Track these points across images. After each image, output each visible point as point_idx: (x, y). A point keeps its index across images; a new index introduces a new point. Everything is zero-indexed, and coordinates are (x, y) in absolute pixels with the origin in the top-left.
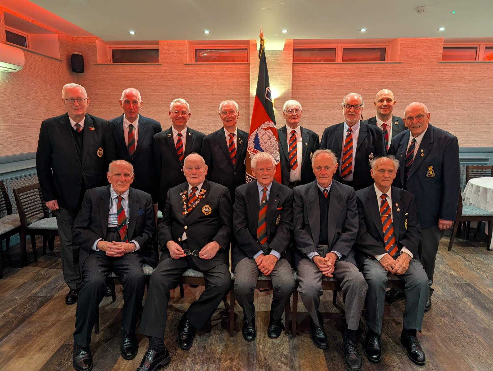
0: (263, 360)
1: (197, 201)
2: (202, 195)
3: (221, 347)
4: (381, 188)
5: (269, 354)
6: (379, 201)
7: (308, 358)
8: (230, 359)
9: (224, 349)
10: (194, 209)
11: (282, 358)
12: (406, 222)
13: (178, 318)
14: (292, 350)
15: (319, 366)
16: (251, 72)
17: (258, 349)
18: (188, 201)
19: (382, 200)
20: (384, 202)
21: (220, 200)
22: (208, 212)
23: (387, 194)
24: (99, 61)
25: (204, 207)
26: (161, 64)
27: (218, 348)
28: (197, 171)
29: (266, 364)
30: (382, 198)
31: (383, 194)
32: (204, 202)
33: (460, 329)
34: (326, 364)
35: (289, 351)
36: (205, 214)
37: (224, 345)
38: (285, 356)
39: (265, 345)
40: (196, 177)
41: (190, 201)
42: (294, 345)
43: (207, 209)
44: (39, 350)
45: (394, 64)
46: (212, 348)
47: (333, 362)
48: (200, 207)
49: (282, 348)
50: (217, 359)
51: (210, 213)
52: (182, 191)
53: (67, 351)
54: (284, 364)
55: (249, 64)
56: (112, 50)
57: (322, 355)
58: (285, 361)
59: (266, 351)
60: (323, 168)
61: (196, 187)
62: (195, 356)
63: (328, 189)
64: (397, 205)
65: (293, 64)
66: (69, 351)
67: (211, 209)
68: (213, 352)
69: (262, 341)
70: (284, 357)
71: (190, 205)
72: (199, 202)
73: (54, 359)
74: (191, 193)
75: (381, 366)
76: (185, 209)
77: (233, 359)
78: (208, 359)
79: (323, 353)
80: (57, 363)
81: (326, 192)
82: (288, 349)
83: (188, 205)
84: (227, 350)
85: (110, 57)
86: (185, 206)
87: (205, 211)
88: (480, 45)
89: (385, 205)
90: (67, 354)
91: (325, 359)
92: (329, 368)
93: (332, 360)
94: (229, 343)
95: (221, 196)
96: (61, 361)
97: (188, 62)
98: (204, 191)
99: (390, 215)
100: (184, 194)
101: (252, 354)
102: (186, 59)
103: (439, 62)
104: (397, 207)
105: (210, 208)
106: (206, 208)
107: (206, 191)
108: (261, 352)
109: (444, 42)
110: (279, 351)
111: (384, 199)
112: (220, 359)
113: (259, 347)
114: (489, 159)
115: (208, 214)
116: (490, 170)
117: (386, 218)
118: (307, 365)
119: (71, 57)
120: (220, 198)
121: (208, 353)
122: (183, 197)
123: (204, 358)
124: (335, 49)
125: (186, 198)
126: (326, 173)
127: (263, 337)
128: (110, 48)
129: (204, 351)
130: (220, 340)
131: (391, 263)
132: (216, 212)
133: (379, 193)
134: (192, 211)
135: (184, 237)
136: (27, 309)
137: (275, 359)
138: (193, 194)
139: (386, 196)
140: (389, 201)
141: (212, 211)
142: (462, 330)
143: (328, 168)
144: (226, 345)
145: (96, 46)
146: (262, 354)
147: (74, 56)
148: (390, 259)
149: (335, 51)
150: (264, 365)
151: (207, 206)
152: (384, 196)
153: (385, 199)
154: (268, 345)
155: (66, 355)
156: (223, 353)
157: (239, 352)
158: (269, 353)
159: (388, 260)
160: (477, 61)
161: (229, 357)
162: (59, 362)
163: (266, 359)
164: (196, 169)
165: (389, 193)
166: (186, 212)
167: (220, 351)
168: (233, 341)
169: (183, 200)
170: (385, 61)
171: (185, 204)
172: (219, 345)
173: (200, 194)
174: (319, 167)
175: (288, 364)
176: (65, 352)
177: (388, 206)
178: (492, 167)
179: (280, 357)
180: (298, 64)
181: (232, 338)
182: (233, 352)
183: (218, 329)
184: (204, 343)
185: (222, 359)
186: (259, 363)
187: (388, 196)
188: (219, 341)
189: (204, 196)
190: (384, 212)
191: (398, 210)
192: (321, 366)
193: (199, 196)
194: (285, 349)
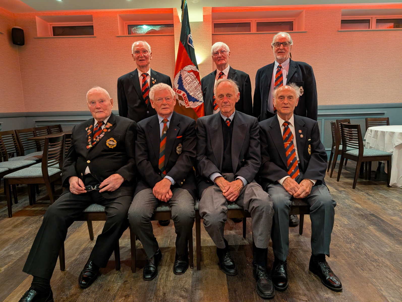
0: (161, 295)
1: (101, 135)
2: (107, 129)
3: (120, 284)
4: (284, 116)
5: (169, 288)
7: (210, 289)
8: (125, 296)
9: (122, 286)
10: (98, 143)
11: (182, 292)
12: (309, 148)
14: (195, 283)
15: (220, 298)
16: (175, 41)
17: (159, 284)
18: (92, 135)
19: (284, 128)
21: (126, 133)
22: (113, 145)
23: (289, 121)
24: (39, 34)
25: (108, 140)
26: (95, 37)
27: (115, 285)
28: (101, 105)
29: (164, 298)
30: (285, 126)
31: (285, 122)
32: (108, 135)
33: (366, 254)
34: (228, 295)
35: (191, 284)
36: (110, 147)
37: (123, 282)
38: (186, 289)
39: (167, 279)
40: (102, 110)
42: (198, 278)
43: (112, 142)
45: (301, 33)
46: (109, 285)
47: (236, 293)
49: (184, 282)
50: (111, 297)
51: (115, 146)
52: (88, 126)
54: (183, 298)
55: (174, 35)
56: (53, 27)
57: (226, 286)
58: (185, 294)
59: (166, 286)
60: (225, 96)
62: (89, 295)
63: (231, 118)
64: (300, 131)
65: (212, 34)
67: (116, 142)
68: (109, 289)
69: (164, 276)
70: (184, 291)
71: (94, 139)
72: (103, 135)
74: (97, 127)
75: (286, 294)
76: (90, 143)
77: (129, 296)
78: (101, 297)
79: (227, 284)
81: (228, 121)
82: (191, 282)
83: (93, 139)
84: (125, 287)
85: (51, 32)
86: (90, 140)
88: (372, 18)
89: (287, 132)
91: (227, 290)
92: (231, 299)
93: (235, 291)
94: (129, 280)
97: (120, 34)
98: (109, 125)
99: (292, 142)
101: (151, 289)
102: (118, 32)
103: (338, 31)
104: (301, 134)
105: (115, 141)
106: (110, 141)
107: (111, 125)
108: (161, 287)
110: (181, 284)
111: (286, 126)
112: (115, 296)
113: (160, 282)
114: (384, 113)
115: (112, 147)
117: (288, 145)
118: (207, 297)
119: (11, 30)
120: (126, 132)
121: (104, 290)
122: (89, 132)
123: (97, 297)
124: (250, 23)
125: (91, 132)
126: (228, 101)
127: (167, 271)
128: (51, 25)
129: (99, 289)
130: (120, 277)
131: (294, 186)
132: (121, 145)
134: (96, 145)
135: (88, 171)
137: (174, 293)
138: (98, 128)
139: (289, 123)
141: (117, 144)
142: (368, 254)
143: (230, 96)
144: (125, 282)
145: (36, 22)
146: (162, 289)
147: (14, 30)
148: (293, 183)
151: (112, 139)
152: (287, 124)
153: (288, 126)
154: (170, 279)
156: (120, 290)
157: (137, 288)
158: (169, 287)
159: (292, 184)
160: (370, 29)
161: (125, 293)
163: (165, 294)
164: (100, 102)
166: (90, 146)
167: (117, 288)
168: (134, 277)
169: (88, 134)
170: (293, 30)
171: (89, 137)
172: (118, 282)
173: (105, 127)
174: (221, 95)
175: (187, 297)
178: (387, 119)
179: (180, 291)
180: (217, 35)
181: (134, 274)
182: (131, 288)
184: (102, 281)
185: (117, 297)
186: (156, 299)
187: (290, 123)
188: (118, 278)
189: (109, 130)
190: (287, 139)
191: (302, 136)
192: (222, 298)
193: (104, 129)
194: (187, 282)
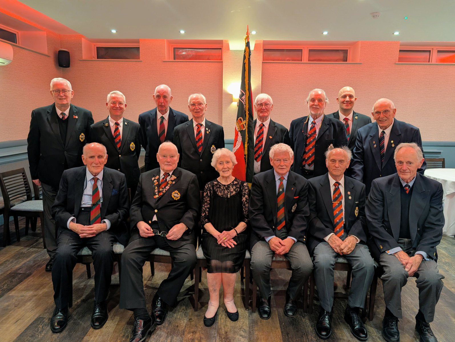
0: (223, 333)
1: (167, 187)
2: (172, 181)
3: (185, 321)
4: (334, 177)
5: (230, 328)
6: (332, 188)
7: (265, 331)
8: (193, 332)
9: (188, 323)
10: (164, 194)
11: (241, 332)
12: (356, 210)
13: (148, 294)
14: (251, 325)
15: (275, 339)
16: (224, 69)
17: (220, 323)
18: (159, 186)
19: (335, 188)
20: (337, 189)
21: (188, 186)
22: (177, 197)
23: (340, 182)
24: (84, 58)
25: (174, 193)
26: (141, 61)
27: (182, 322)
28: (171, 160)
29: (226, 337)
30: (335, 186)
31: (336, 182)
32: (173, 188)
33: (407, 306)
34: (282, 337)
35: (248, 325)
36: (175, 199)
37: (188, 320)
38: (244, 329)
39: (226, 319)
40: (170, 164)
41: (161, 186)
42: (253, 320)
43: (177, 194)
44: (15, 323)
45: (355, 65)
46: (177, 322)
47: (288, 336)
48: (169, 192)
49: (242, 323)
50: (181, 332)
51: (179, 198)
52: (154, 176)
53: (41, 323)
54: (242, 337)
55: (222, 62)
56: (97, 47)
57: (279, 329)
58: (244, 334)
59: (227, 325)
61: (169, 174)
64: (349, 193)
65: (263, 63)
66: (42, 323)
67: (180, 195)
68: (177, 325)
70: (243, 331)
71: (161, 190)
72: (169, 187)
73: (28, 331)
74: (164, 178)
75: (332, 339)
76: (157, 193)
77: (195, 332)
78: (172, 332)
79: (280, 327)
80: (31, 335)
82: (248, 323)
83: (159, 189)
84: (191, 324)
85: (94, 53)
86: (156, 191)
87: (175, 197)
88: (433, 49)
89: (337, 192)
90: (41, 326)
91: (281, 332)
92: (284, 341)
93: (288, 334)
94: (193, 318)
95: (190, 183)
96: (34, 333)
97: (166, 60)
98: (174, 177)
99: (341, 202)
100: (156, 179)
101: (214, 328)
102: (165, 57)
103: (395, 64)
104: (349, 195)
105: (179, 193)
106: (175, 193)
107: (176, 178)
108: (222, 326)
109: (400, 45)
110: (239, 325)
111: (337, 187)
112: (184, 332)
113: (221, 321)
114: (440, 152)
115: (177, 199)
116: (442, 162)
117: (337, 204)
118: (263, 338)
119: (58, 53)
120: (189, 185)
121: (173, 326)
122: (155, 182)
123: (169, 332)
124: (302, 50)
125: (157, 183)
128: (95, 45)
129: (169, 325)
130: (185, 315)
132: (184, 197)
133: (332, 181)
134: (162, 196)
136: (6, 285)
137: (235, 332)
138: (165, 179)
139: (339, 184)
140: (342, 189)
141: (180, 196)
142: (409, 307)
144: (190, 319)
145: (82, 44)
146: (223, 328)
147: (60, 52)
149: (301, 52)
150: (224, 338)
151: (177, 192)
152: (337, 184)
155: (39, 327)
156: (187, 326)
157: (202, 326)
158: (229, 326)
159: (336, 242)
160: (430, 63)
161: (192, 330)
162: (33, 334)
163: (226, 332)
164: (171, 157)
165: (342, 181)
166: (157, 196)
167: (184, 325)
168: (197, 316)
169: (155, 184)
170: (347, 61)
171: (156, 188)
172: (183, 319)
173: (170, 180)
175: (246, 337)
176: (39, 324)
177: (340, 193)
178: (443, 160)
179: (239, 331)
180: (267, 63)
181: (196, 313)
182: (196, 326)
183: (184, 305)
184: (170, 318)
185: (185, 332)
186: (220, 336)
187: (341, 184)
188: (183, 316)
189: (174, 183)
190: (336, 199)
191: (350, 198)
192: (277, 339)
193: (169, 181)
194: (245, 324)
